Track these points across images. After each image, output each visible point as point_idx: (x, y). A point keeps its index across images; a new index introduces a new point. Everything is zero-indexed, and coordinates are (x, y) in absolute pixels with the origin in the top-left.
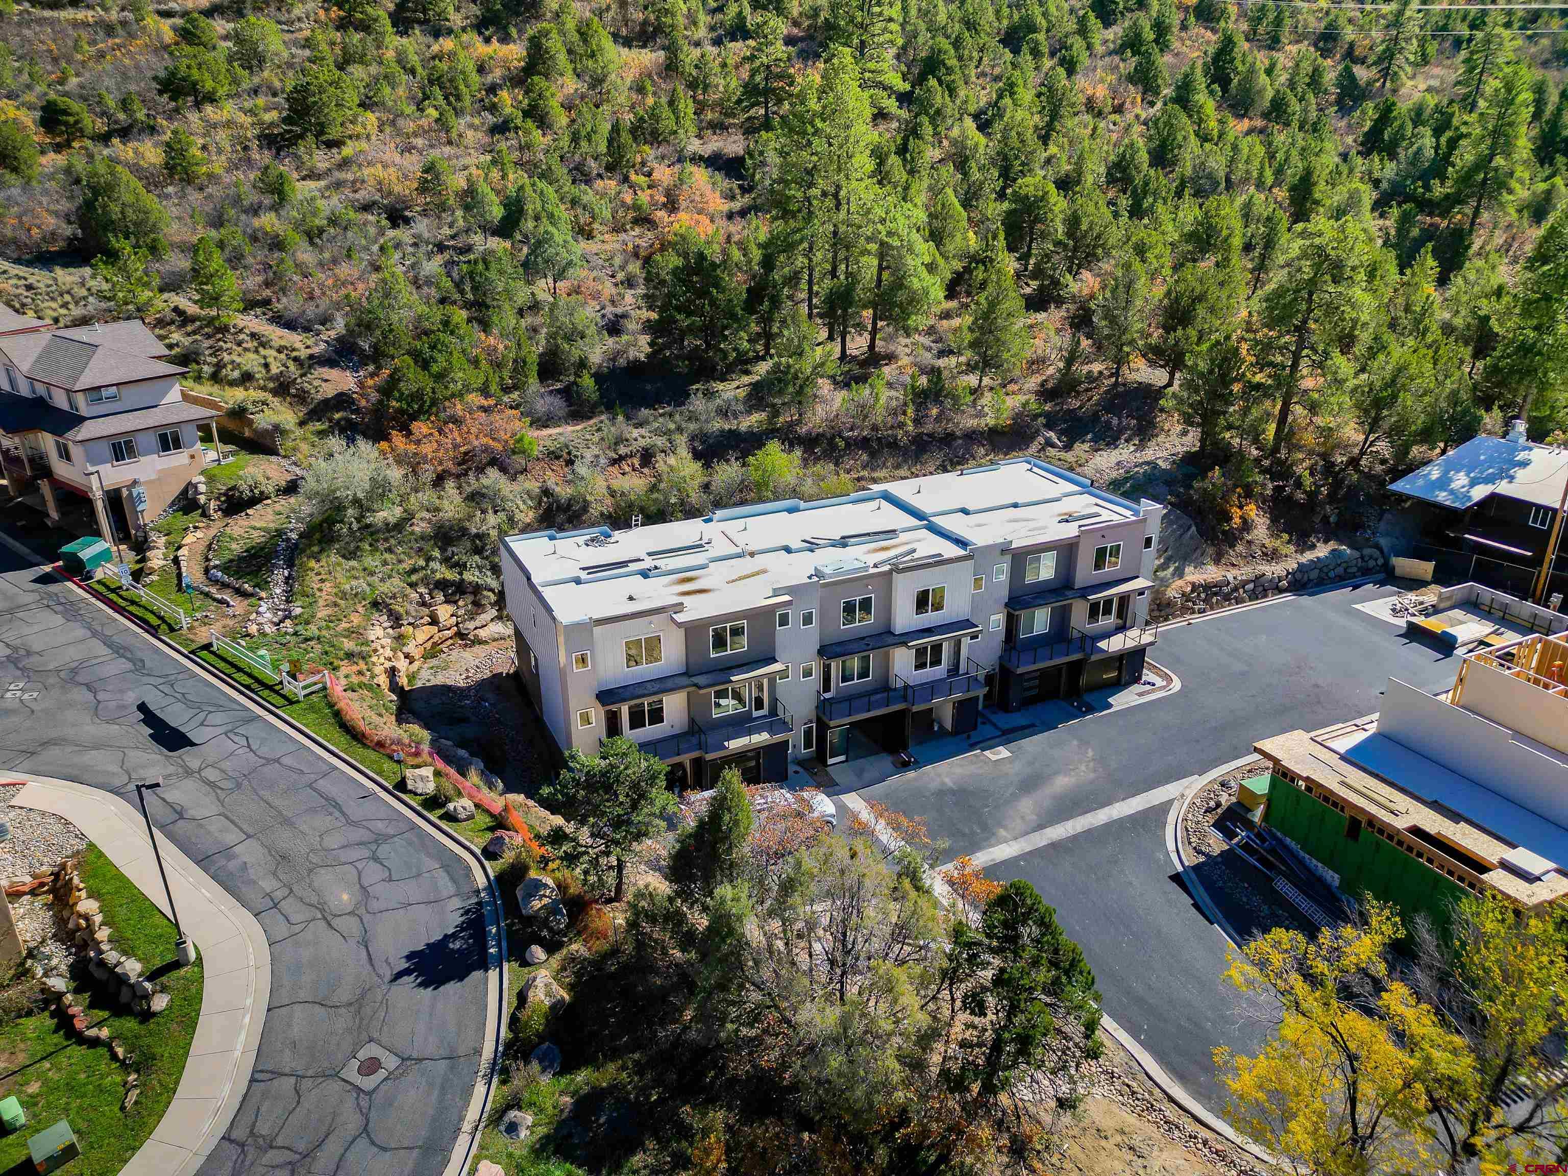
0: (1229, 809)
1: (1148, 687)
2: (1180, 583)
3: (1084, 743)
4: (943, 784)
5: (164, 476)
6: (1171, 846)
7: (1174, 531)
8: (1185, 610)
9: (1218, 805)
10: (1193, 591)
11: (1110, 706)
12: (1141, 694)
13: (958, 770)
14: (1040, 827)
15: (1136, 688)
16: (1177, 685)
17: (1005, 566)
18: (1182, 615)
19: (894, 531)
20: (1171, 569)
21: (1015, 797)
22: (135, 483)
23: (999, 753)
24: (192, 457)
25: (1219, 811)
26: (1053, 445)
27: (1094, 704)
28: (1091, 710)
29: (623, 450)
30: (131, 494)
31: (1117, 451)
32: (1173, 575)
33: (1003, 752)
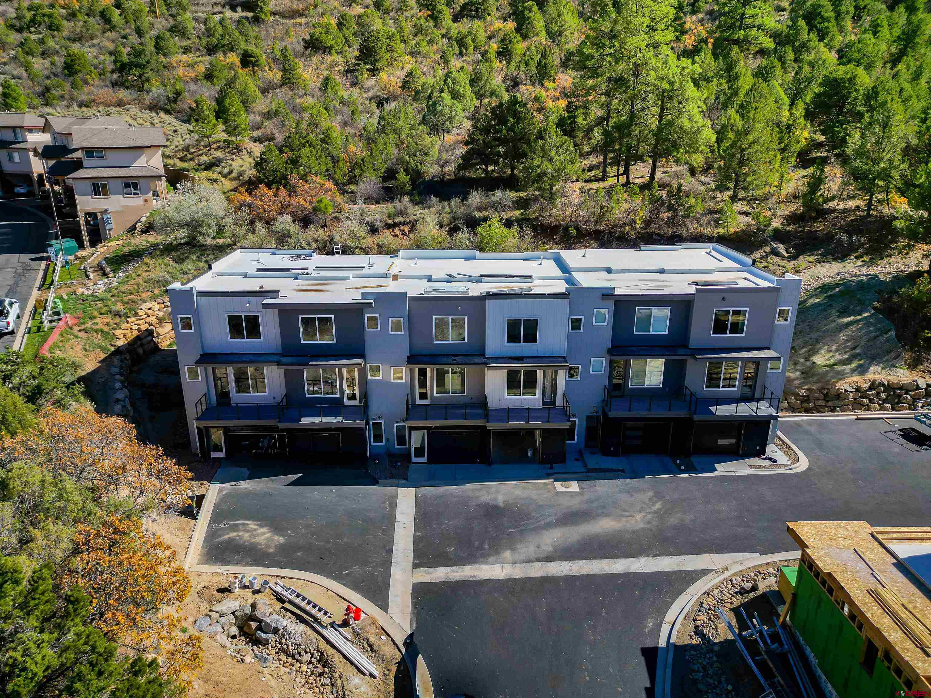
0: (764, 595)
1: (768, 462)
2: (857, 378)
3: (659, 496)
4: (495, 499)
5: (126, 210)
6: (670, 616)
7: (869, 332)
8: (856, 405)
9: (754, 588)
10: (871, 388)
11: (714, 470)
12: (752, 467)
13: (518, 492)
14: (549, 559)
15: (755, 461)
16: (803, 464)
17: (606, 312)
18: (853, 409)
19: (530, 277)
20: (853, 365)
21: (549, 526)
22: (106, 211)
23: (570, 486)
24: (146, 201)
25: (752, 595)
26: (777, 254)
27: (697, 465)
28: (691, 469)
29: (400, 219)
30: (102, 218)
31: (842, 264)
32: (853, 371)
33: (574, 486)
